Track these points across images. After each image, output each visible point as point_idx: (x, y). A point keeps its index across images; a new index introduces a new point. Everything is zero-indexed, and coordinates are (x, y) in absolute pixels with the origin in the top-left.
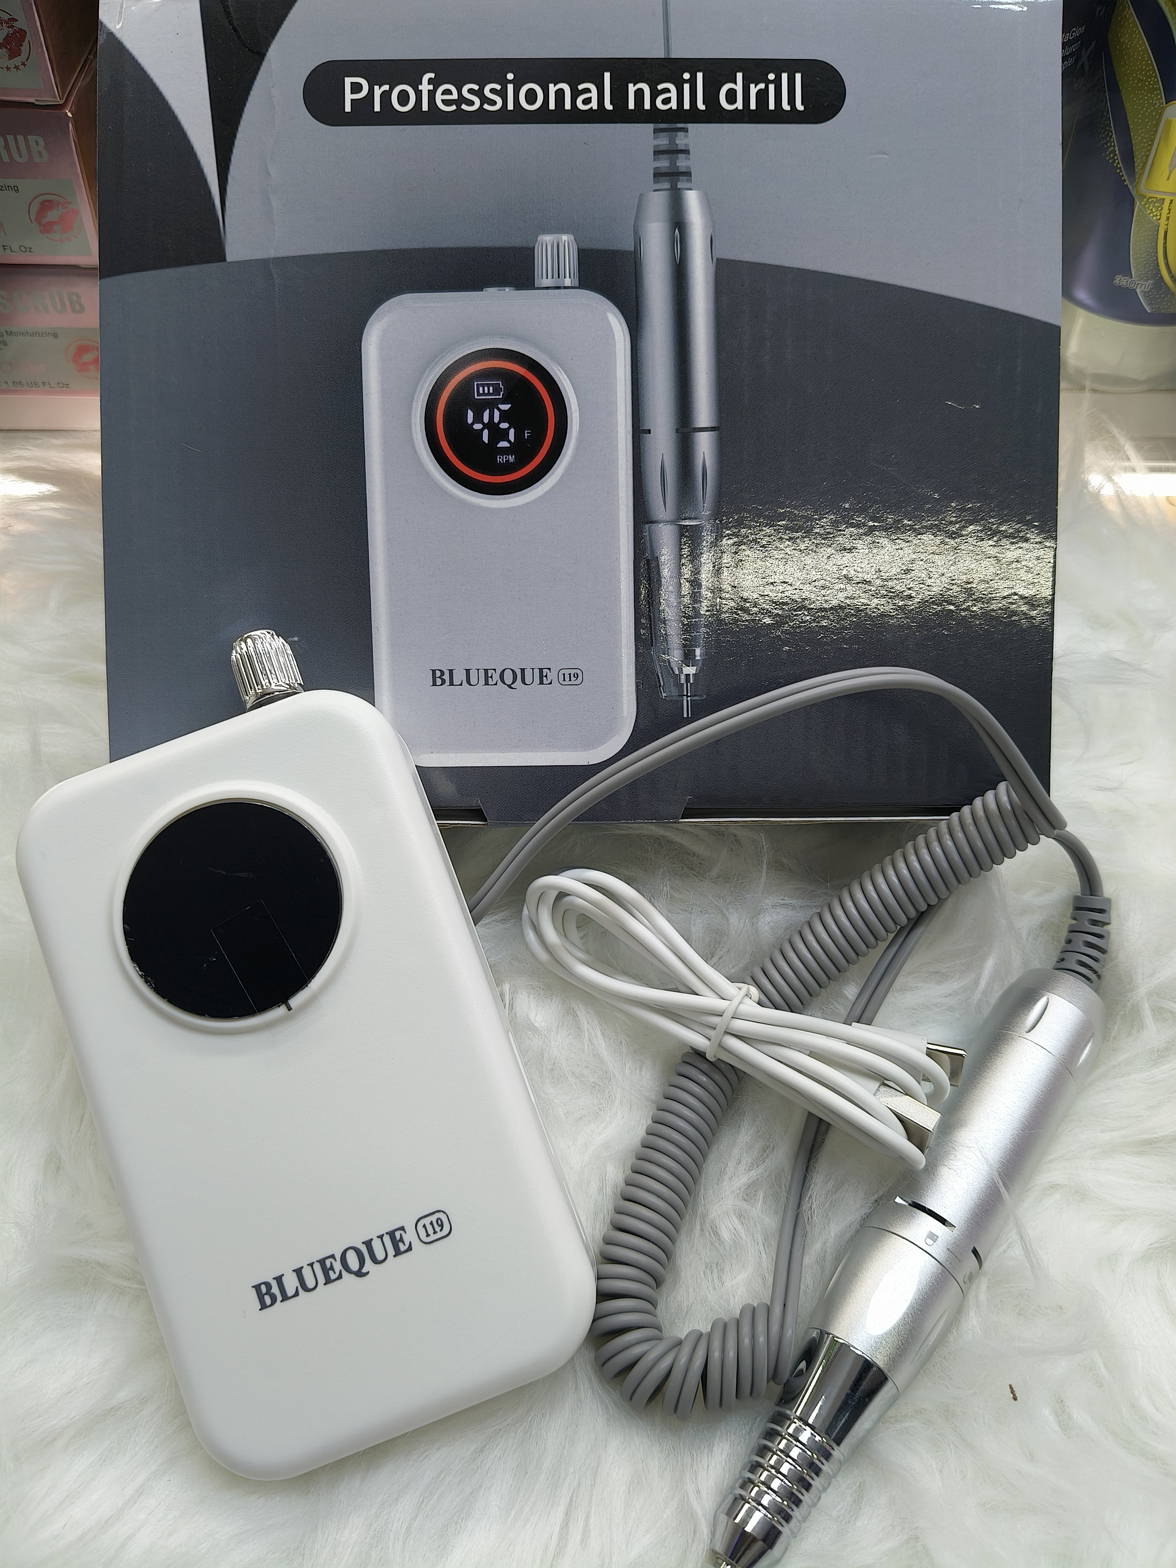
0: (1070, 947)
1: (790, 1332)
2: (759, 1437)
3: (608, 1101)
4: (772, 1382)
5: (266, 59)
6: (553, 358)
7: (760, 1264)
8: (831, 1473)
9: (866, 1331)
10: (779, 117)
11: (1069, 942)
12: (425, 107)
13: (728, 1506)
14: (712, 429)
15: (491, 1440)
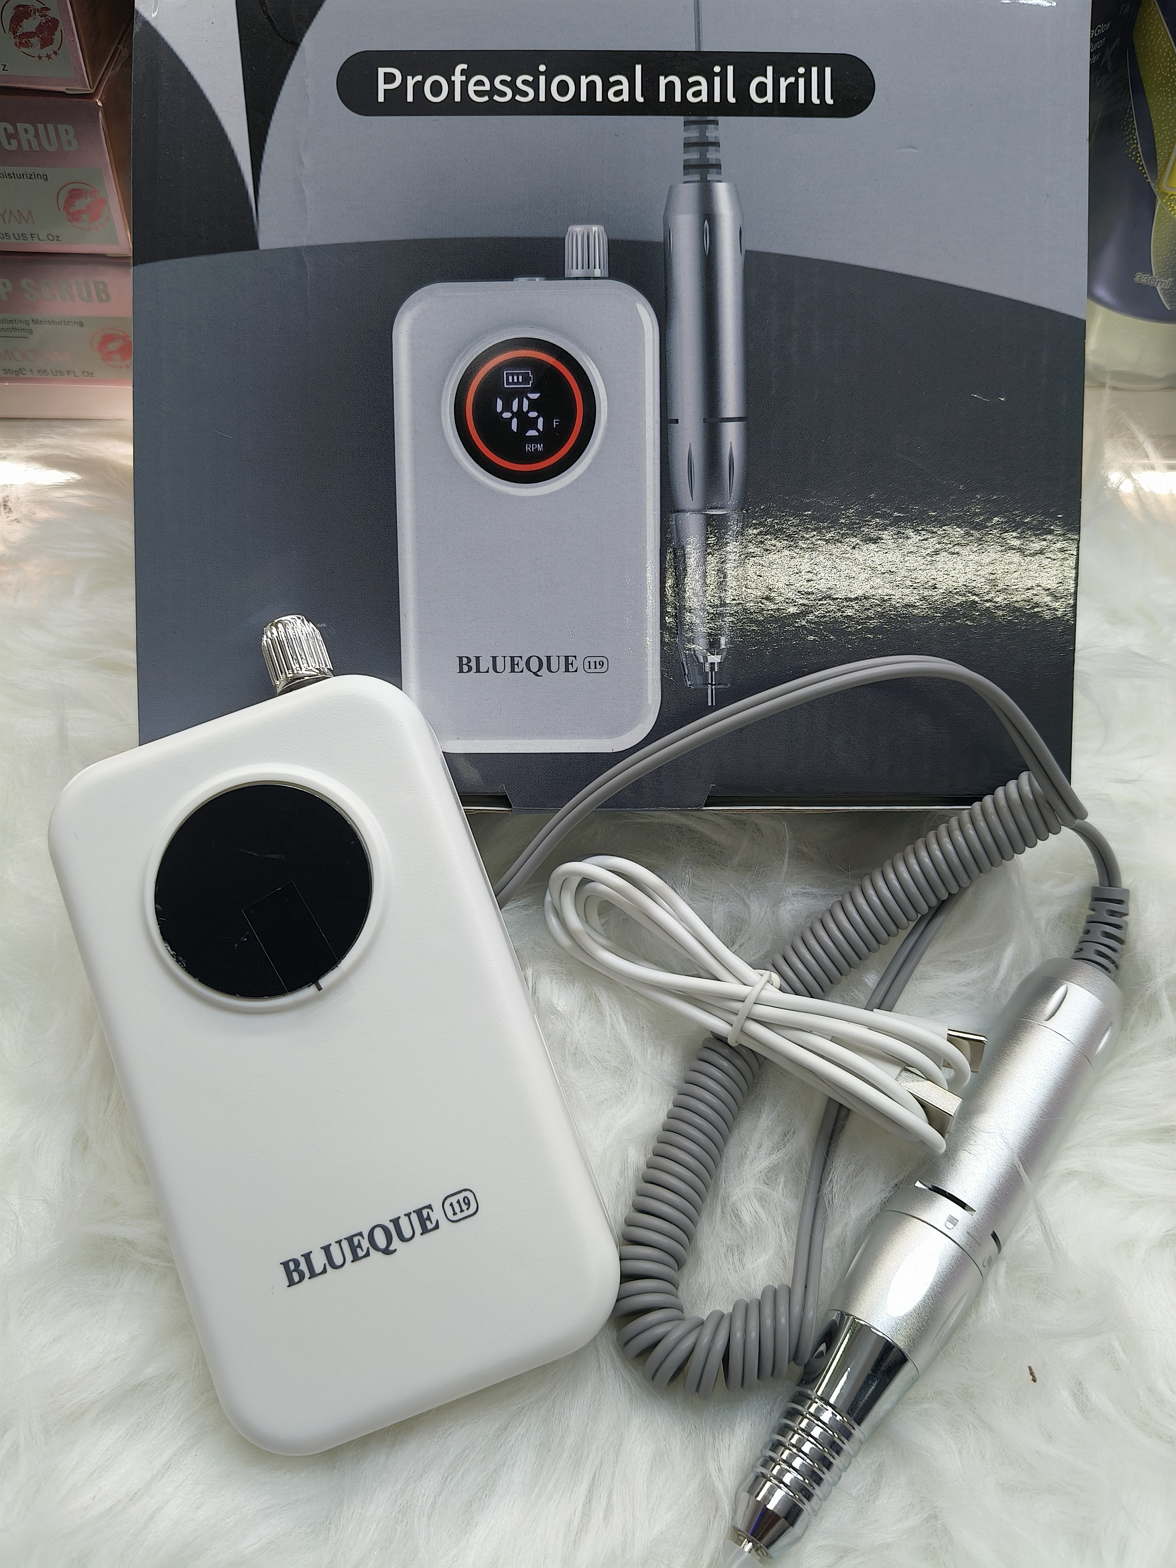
0: (1088, 937)
1: (811, 1313)
2: (780, 1417)
3: (629, 1086)
4: (792, 1363)
5: (300, 49)
6: (582, 347)
7: (780, 1247)
8: (851, 1452)
9: (886, 1312)
10: (809, 110)
11: (1087, 932)
12: (458, 98)
13: (750, 1484)
14: (739, 419)
15: (515, 1418)
